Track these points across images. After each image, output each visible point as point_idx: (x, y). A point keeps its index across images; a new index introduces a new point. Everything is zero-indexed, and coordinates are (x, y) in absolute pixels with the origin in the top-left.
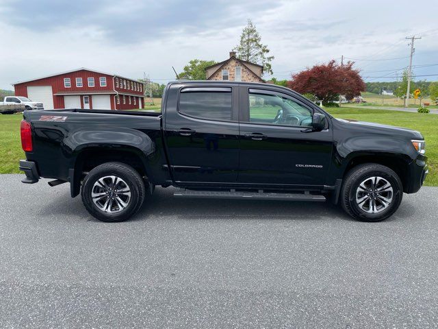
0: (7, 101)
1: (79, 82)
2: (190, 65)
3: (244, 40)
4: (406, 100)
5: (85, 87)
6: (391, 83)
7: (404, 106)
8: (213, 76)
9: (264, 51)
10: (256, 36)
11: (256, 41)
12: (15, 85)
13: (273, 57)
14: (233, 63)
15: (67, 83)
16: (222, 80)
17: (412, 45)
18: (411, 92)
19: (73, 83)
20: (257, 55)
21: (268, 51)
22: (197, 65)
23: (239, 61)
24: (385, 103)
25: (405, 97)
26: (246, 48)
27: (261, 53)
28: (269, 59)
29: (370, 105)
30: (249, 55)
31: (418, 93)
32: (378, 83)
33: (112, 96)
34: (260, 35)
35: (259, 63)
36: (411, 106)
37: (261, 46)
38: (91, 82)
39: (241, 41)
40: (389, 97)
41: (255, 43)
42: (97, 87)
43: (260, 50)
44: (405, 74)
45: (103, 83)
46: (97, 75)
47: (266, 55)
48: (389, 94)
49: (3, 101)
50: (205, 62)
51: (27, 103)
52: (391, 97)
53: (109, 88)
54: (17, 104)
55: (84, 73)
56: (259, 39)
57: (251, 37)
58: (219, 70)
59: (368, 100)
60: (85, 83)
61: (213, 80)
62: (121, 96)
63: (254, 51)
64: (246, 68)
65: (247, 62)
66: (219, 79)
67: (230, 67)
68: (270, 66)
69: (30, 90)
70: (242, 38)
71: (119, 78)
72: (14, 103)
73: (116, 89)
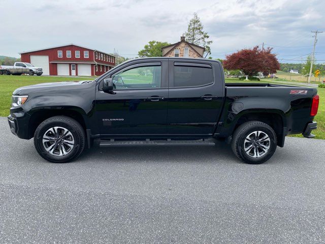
0: (16, 65)
1: (69, 54)
2: (149, 44)
3: (191, 28)
4: (309, 77)
5: (73, 58)
6: (297, 64)
7: (307, 82)
8: (167, 54)
9: (205, 36)
10: (200, 25)
11: (199, 29)
12: (22, 54)
13: (211, 42)
14: (183, 45)
15: (60, 54)
16: (174, 57)
17: (316, 37)
18: (313, 72)
19: (64, 54)
20: (199, 39)
21: (208, 37)
22: (154, 44)
23: (187, 43)
24: (292, 79)
25: (309, 76)
26: (192, 34)
27: (203, 38)
28: (209, 43)
29: (281, 80)
30: (193, 39)
31: (318, 73)
32: (287, 64)
33: (92, 65)
34: (202, 25)
35: (201, 45)
36: (312, 82)
37: (203, 33)
38: (77, 54)
39: (189, 29)
40: (295, 75)
41: (198, 31)
42: (82, 58)
43: (202, 36)
44: (308, 58)
45: (86, 55)
46: (82, 50)
47: (206, 40)
48: (295, 72)
49: (13, 65)
50: (160, 43)
51: (31, 68)
52: (296, 75)
53: (90, 59)
54: (24, 68)
55: (72, 48)
56: (202, 28)
57: (196, 26)
58: (172, 50)
59: (280, 77)
60: (73, 54)
61: (167, 57)
62: (99, 65)
63: (198, 36)
64: (192, 49)
65: (193, 44)
66: (172, 56)
67: (180, 47)
68: (209, 48)
69: (33, 58)
70: (189, 26)
71: (98, 52)
72: (21, 67)
73: (96, 60)
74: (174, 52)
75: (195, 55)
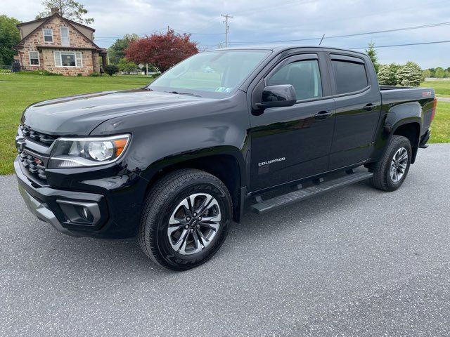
8: (31, 35)
9: (81, 11)
13: (92, 20)
16: (44, 42)
21: (86, 12)
23: (64, 20)
27: (77, 13)
28: (88, 21)
30: (62, 13)
37: (76, 5)
43: (76, 9)
47: (84, 16)
58: (39, 29)
67: (53, 26)
74: (43, 33)
75: (81, 40)
